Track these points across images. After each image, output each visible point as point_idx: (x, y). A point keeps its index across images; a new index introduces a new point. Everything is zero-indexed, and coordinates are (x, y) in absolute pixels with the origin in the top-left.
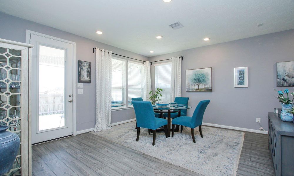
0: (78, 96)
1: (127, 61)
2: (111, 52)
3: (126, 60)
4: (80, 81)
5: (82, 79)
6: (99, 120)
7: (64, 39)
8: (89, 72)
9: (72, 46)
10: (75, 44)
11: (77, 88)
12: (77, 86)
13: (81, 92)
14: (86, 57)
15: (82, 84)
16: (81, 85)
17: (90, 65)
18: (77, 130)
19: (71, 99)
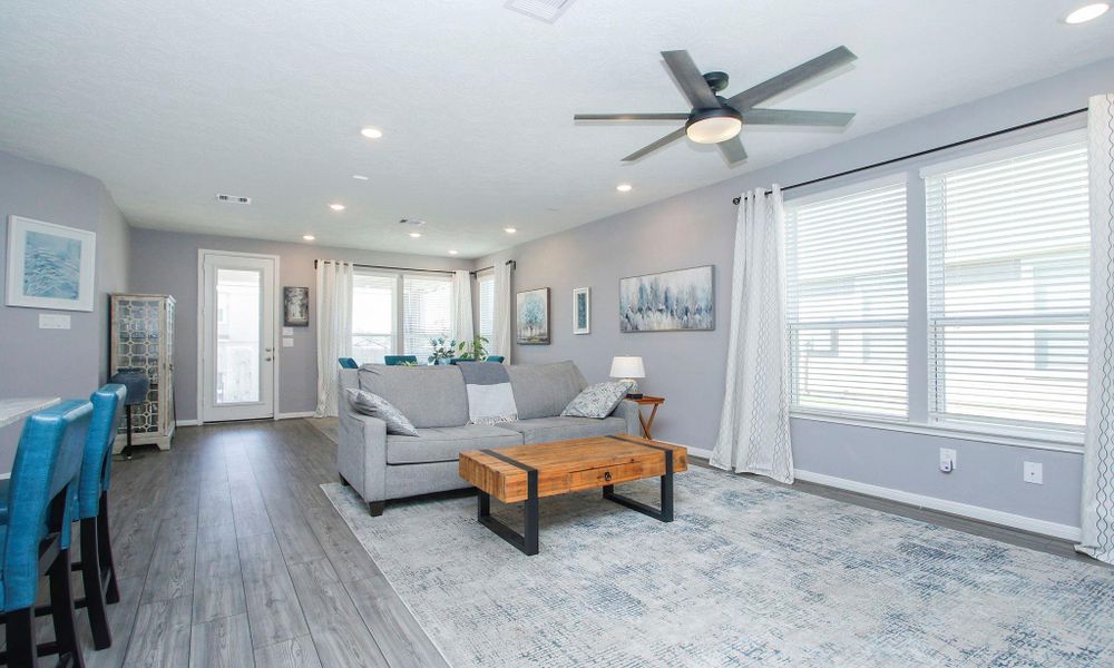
0: (283, 350)
1: (402, 277)
2: (351, 264)
3: (397, 276)
4: (287, 323)
5: (291, 319)
6: (322, 397)
7: (258, 252)
8: (305, 307)
9: (272, 263)
10: (277, 258)
11: (282, 337)
12: (281, 333)
13: (289, 343)
14: (298, 281)
15: (291, 329)
16: (289, 331)
17: (306, 294)
18: (281, 411)
19: (270, 355)
